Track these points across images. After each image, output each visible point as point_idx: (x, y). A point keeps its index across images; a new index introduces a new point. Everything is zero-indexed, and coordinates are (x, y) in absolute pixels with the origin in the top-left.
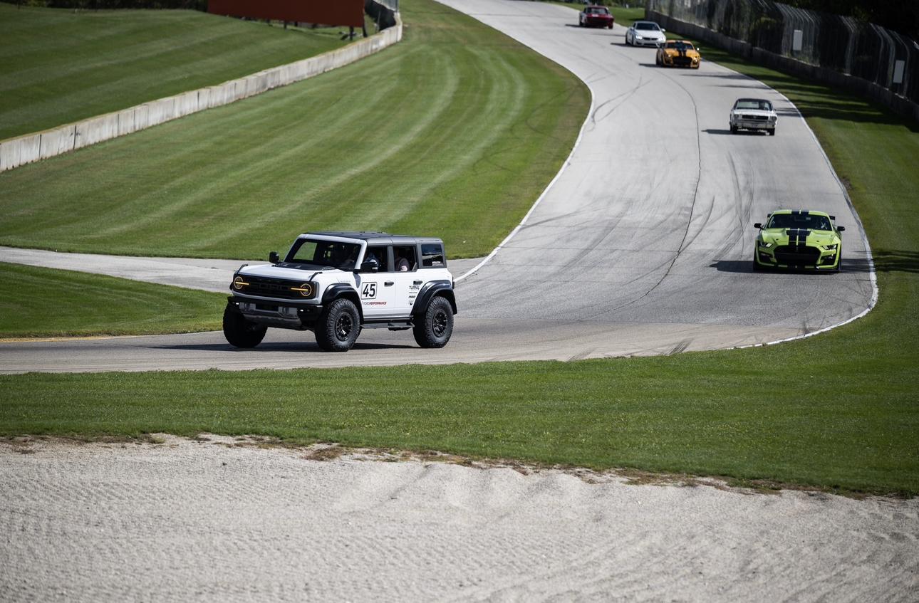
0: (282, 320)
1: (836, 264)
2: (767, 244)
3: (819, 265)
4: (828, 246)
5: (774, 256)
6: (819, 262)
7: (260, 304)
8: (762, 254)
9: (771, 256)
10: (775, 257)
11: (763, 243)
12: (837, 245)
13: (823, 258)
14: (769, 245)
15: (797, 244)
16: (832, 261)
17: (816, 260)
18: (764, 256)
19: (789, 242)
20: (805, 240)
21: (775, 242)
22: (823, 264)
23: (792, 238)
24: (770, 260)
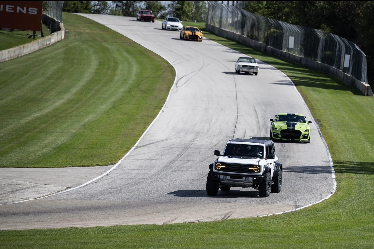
0: (238, 183)
1: (308, 139)
2: (277, 129)
3: (301, 139)
4: (305, 130)
5: (280, 134)
6: (301, 137)
7: (232, 176)
10: (281, 135)
11: (275, 128)
12: (309, 130)
13: (303, 136)
15: (291, 129)
16: (306, 137)
17: (300, 137)
18: (275, 134)
19: (287, 128)
20: (295, 127)
21: (281, 128)
22: (303, 138)
23: (289, 126)
24: (278, 136)
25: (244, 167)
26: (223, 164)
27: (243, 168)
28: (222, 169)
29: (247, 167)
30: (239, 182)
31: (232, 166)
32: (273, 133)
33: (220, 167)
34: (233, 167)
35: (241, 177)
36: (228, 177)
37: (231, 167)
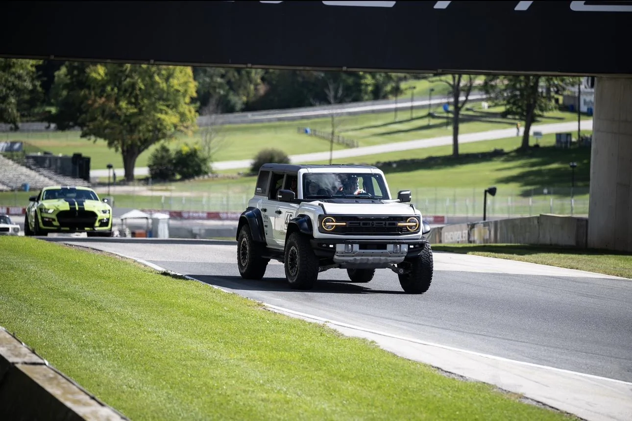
1: (109, 226)
2: (49, 210)
3: (97, 227)
4: (103, 211)
5: (56, 219)
6: (97, 224)
8: (45, 219)
9: (54, 220)
10: (58, 221)
11: (45, 209)
12: (109, 210)
13: (100, 221)
14: (51, 211)
15: (77, 209)
16: (106, 224)
17: (94, 223)
18: (46, 221)
19: (70, 208)
20: (83, 205)
21: (57, 209)
22: (100, 226)
23: (72, 204)
24: (52, 224)
25: (387, 222)
26: (339, 218)
27: (385, 225)
28: (337, 230)
29: (395, 222)
30: (376, 257)
31: (361, 222)
32: (42, 218)
33: (333, 226)
34: (364, 224)
35: (382, 246)
36: (356, 247)
37: (359, 223)
